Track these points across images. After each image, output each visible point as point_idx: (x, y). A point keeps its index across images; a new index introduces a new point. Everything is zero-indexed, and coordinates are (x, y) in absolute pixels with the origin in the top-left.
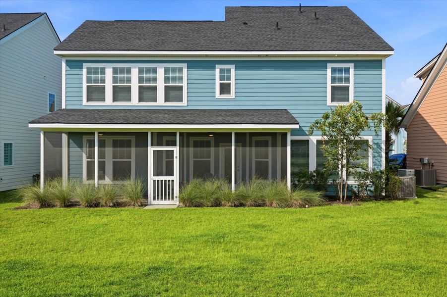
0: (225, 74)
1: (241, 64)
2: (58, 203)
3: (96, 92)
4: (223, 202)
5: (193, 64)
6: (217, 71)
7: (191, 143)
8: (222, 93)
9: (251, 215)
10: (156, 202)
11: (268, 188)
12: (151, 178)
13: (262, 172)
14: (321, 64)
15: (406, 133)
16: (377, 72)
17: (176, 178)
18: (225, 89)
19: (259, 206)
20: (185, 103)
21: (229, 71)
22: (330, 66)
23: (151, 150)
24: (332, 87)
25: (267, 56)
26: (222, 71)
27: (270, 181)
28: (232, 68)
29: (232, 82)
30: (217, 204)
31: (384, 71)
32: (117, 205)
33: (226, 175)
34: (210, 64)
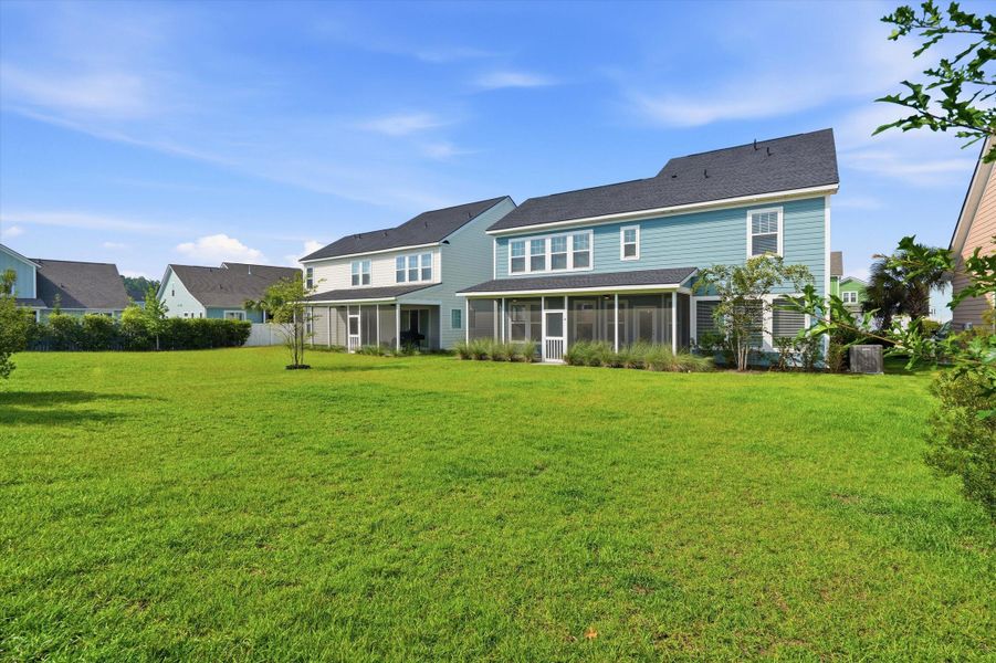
0: (630, 236)
1: (646, 223)
2: (473, 356)
3: (518, 264)
4: (602, 362)
5: (599, 229)
6: (622, 233)
7: (575, 306)
8: (626, 255)
9: (628, 377)
10: (548, 360)
11: (648, 352)
12: (545, 338)
13: (646, 334)
14: (739, 212)
15: (951, 287)
16: (819, 213)
17: (564, 338)
18: (630, 250)
19: (638, 368)
20: (591, 268)
21: (634, 232)
22: (750, 213)
23: (544, 313)
24: (753, 237)
25: (672, 211)
26: (626, 232)
27: (655, 343)
28: (637, 228)
29: (637, 243)
30: (596, 364)
31: (827, 211)
32: (513, 360)
33: (609, 336)
34: (614, 227)
